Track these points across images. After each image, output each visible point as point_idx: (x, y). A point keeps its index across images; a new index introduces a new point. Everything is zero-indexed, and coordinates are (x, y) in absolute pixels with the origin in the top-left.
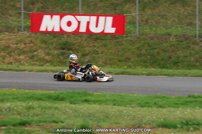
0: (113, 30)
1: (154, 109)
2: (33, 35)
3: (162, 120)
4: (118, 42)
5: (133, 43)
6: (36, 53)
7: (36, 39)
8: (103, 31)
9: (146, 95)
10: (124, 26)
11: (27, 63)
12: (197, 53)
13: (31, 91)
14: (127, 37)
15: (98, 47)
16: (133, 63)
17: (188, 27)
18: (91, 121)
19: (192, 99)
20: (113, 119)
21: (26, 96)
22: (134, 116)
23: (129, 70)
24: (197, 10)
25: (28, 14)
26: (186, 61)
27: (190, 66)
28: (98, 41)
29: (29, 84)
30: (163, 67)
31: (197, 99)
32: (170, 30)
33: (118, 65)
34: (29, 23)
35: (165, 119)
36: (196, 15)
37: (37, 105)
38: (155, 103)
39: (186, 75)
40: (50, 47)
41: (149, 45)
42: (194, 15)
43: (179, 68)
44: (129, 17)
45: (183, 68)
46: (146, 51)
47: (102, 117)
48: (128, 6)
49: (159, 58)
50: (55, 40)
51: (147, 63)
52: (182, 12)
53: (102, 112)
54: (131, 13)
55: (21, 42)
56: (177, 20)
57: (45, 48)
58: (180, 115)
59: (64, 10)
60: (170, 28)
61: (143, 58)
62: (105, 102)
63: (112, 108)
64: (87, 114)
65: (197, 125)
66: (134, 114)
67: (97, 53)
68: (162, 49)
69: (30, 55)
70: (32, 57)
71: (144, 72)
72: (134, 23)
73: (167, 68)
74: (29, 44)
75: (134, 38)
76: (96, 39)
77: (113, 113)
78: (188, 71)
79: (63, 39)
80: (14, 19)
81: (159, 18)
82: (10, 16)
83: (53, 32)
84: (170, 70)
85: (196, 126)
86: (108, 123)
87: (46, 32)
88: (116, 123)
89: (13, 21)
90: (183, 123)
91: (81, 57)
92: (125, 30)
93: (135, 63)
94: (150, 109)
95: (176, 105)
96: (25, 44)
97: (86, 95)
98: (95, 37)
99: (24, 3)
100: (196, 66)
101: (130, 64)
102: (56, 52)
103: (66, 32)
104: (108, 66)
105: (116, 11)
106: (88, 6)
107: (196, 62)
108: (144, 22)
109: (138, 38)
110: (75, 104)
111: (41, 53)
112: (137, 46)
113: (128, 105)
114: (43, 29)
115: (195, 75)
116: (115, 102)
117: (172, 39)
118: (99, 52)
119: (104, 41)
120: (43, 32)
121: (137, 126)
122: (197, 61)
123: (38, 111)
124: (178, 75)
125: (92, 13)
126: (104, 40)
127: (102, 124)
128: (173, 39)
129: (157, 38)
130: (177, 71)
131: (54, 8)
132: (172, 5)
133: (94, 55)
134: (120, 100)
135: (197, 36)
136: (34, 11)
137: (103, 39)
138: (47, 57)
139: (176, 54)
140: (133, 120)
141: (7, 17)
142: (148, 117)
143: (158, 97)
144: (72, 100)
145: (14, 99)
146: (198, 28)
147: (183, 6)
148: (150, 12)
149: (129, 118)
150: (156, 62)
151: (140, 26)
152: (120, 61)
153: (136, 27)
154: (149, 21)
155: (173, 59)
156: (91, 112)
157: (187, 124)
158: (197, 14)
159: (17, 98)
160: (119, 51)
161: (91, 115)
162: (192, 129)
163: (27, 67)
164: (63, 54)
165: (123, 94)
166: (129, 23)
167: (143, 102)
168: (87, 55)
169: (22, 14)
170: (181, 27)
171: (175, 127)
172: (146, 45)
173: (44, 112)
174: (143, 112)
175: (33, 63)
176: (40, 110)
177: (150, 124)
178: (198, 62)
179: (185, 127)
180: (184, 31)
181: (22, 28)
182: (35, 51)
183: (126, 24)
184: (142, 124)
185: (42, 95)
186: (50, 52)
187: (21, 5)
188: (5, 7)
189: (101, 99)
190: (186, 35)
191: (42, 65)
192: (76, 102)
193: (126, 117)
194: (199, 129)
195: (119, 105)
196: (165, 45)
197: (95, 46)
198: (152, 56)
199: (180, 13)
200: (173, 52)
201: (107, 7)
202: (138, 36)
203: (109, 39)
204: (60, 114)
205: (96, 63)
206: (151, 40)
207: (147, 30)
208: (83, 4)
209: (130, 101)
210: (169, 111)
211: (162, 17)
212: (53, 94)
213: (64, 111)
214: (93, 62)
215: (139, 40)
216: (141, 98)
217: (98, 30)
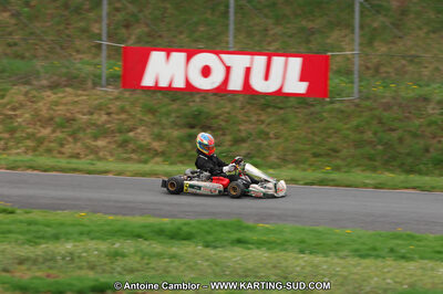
0: (302, 88)
1: (390, 262)
2: (127, 94)
3: (406, 287)
4: (312, 113)
5: (344, 115)
6: (131, 134)
7: (133, 104)
8: (281, 88)
9: (371, 232)
10: (326, 78)
11: (112, 155)
13: (119, 217)
14: (332, 102)
15: (269, 124)
16: (344, 160)
21: (107, 228)
22: (345, 278)
23: (335, 176)
25: (117, 49)
28: (270, 110)
29: (116, 201)
30: (410, 171)
32: (427, 89)
33: (311, 165)
34: (118, 69)
35: (412, 286)
37: (132, 250)
38: (392, 250)
40: (164, 121)
41: (381, 122)
44: (338, 59)
46: (375, 133)
47: (273, 278)
48: (335, 35)
49: (403, 150)
50: (174, 106)
51: (375, 160)
53: (274, 267)
54: (342, 50)
55: (100, 110)
56: (442, 68)
57: (153, 124)
59: (196, 41)
60: (428, 85)
61: (368, 150)
62: (282, 244)
63: (297, 259)
64: (240, 271)
66: (345, 274)
67: (265, 136)
68: (410, 131)
69: (119, 138)
70: (124, 144)
71: (367, 181)
72: (348, 73)
73: (420, 173)
74: (118, 114)
75: (348, 106)
76: (265, 107)
77: (298, 269)
79: (191, 104)
80: (86, 57)
81: (404, 62)
82: (78, 51)
83: (170, 88)
84: (427, 178)
87: (156, 89)
89: (82, 64)
91: (231, 145)
92: (330, 88)
93: (349, 160)
94: (379, 262)
95: (438, 255)
96: (109, 114)
97: (240, 228)
98: (263, 101)
99: (109, 25)
101: (339, 162)
102: (176, 133)
103: (199, 91)
104: (290, 166)
105: (311, 46)
106: (250, 34)
108: (371, 72)
109: (357, 105)
110: (215, 247)
111: (143, 136)
112: (355, 123)
113: (332, 254)
114: (148, 81)
116: (303, 245)
118: (271, 135)
119: (281, 112)
120: (149, 88)
123: (133, 262)
125: (257, 49)
126: (281, 108)
128: (433, 109)
129: (400, 105)
130: (442, 181)
131: (174, 36)
132: (432, 35)
133: (260, 141)
134: (315, 242)
136: (131, 43)
137: (280, 105)
138: (156, 145)
139: (439, 142)
140: (342, 285)
141: (71, 55)
142: (376, 279)
143: (398, 237)
144: (210, 238)
145: (81, 234)
148: (384, 49)
150: (394, 158)
151: (361, 81)
152: (316, 155)
153: (352, 82)
154: (383, 69)
156: (250, 266)
159: (88, 233)
160: (313, 133)
161: (249, 273)
163: (113, 165)
164: (191, 138)
165: (320, 228)
166: (339, 72)
167: (367, 247)
168: (243, 140)
169: (104, 48)
172: (375, 122)
173: (148, 264)
174: (365, 268)
175: (125, 156)
176: (138, 259)
181: (104, 79)
182: (131, 131)
183: (330, 75)
185: (145, 227)
186: (164, 132)
187: (100, 29)
188: (67, 32)
189: (272, 237)
191: (145, 162)
192: (218, 244)
193: (326, 279)
195: (311, 253)
196: (417, 122)
197: (263, 122)
198: (388, 145)
200: (434, 138)
201: (290, 37)
202: (357, 101)
203: (292, 107)
204: (181, 269)
205: (264, 158)
206: (385, 110)
207: (378, 88)
208: (238, 30)
209: (337, 244)
210: (422, 268)
211: (411, 61)
212: (169, 226)
213: (191, 263)
214: (258, 157)
215: (359, 109)
216: (360, 237)
217: (270, 87)
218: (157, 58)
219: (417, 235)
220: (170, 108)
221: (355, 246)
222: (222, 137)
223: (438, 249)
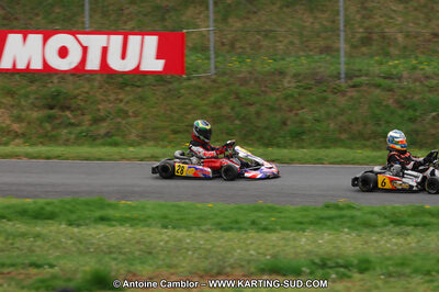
0: (159, 65)
1: (252, 234)
3: (268, 257)
4: (170, 90)
5: (202, 92)
8: (138, 66)
9: (232, 206)
10: (183, 55)
12: (342, 112)
14: (189, 79)
15: (128, 102)
17: (323, 56)
18: (113, 264)
19: (333, 213)
20: (162, 257)
22: (209, 251)
24: (341, 18)
26: (319, 131)
27: (328, 141)
28: (128, 88)
30: (269, 145)
31: (344, 212)
32: (282, 62)
33: (170, 142)
35: (274, 256)
36: (338, 29)
38: (253, 223)
39: (319, 161)
40: (23, 103)
41: (238, 97)
42: (335, 31)
43: (305, 145)
44: (194, 36)
45: (312, 145)
46: (233, 109)
47: (137, 253)
48: (190, 12)
49: (261, 123)
50: (34, 88)
51: (233, 135)
52: (307, 24)
53: (138, 242)
54: (198, 27)
56: (296, 41)
57: (12, 106)
58: (308, 247)
59: (52, 22)
60: (283, 59)
61: (226, 124)
63: (161, 234)
64: (104, 248)
65: (345, 267)
66: (209, 247)
67: (125, 114)
68: (267, 105)
72: (204, 49)
73: (278, 146)
75: (205, 83)
76: (123, 86)
77: (161, 243)
78: (322, 152)
79: (50, 85)
81: (258, 37)
83: (28, 70)
84: (286, 151)
85: (342, 270)
86: (151, 266)
87: (14, 71)
88: (170, 266)
90: (314, 263)
91: (91, 125)
92: (186, 65)
94: (242, 235)
95: (300, 225)
97: (102, 206)
98: (121, 80)
100: (342, 140)
102: (35, 115)
103: (57, 71)
104: (150, 143)
105: (166, 24)
106: (105, 14)
107: (340, 133)
108: (227, 47)
109: (214, 81)
110: (78, 226)
111: (3, 118)
112: (212, 99)
113: (194, 228)
114: (6, 64)
115: (338, 160)
116: (167, 220)
117: (288, 83)
118: (130, 114)
119: (140, 89)
120: (7, 70)
121: (215, 271)
122: (342, 130)
124: (302, 161)
125: (113, 28)
126: (138, 87)
127: (138, 268)
129: (256, 80)
130: (300, 153)
131: (31, 19)
132: (285, 9)
133: (119, 120)
134: (177, 217)
135: (343, 76)
137: (138, 84)
138: (16, 126)
139: (297, 115)
140: (206, 258)
142: (239, 251)
143: (258, 209)
144: (73, 217)
146: (343, 59)
147: (311, 11)
148: (239, 25)
149: (196, 255)
150: (253, 132)
151: (217, 56)
152: (175, 132)
153: (208, 59)
154: (238, 45)
155: (291, 126)
156: (114, 244)
157: (324, 265)
158: (342, 28)
160: (172, 110)
161: (113, 250)
162: (334, 276)
164: (50, 118)
165: (183, 204)
166: (194, 49)
167: (228, 220)
168: (102, 119)
170: (307, 57)
171: (297, 273)
172: (232, 97)
173: (12, 244)
174: (227, 241)
176: (2, 239)
177: (242, 266)
178: (345, 131)
179: (320, 272)
180: (313, 65)
183: (187, 52)
184: (224, 268)
185: (8, 207)
186: (23, 114)
189: (135, 214)
190: (317, 74)
191: (6, 144)
192: (81, 222)
193: (190, 253)
194: (349, 277)
195: (174, 228)
196: (274, 96)
197: (121, 101)
198: (244, 119)
199: (304, 27)
200: (291, 111)
201: (145, 15)
202: (214, 77)
203: (149, 85)
204: (46, 248)
205: (124, 136)
206: (241, 85)
207: (234, 64)
208: (93, 10)
209: (200, 218)
210: (283, 239)
211: (266, 36)
212: (31, 206)
213: (55, 242)
214: (118, 135)
215: (216, 85)
216: (221, 211)
217: (128, 65)
218: (14, 40)
219: (277, 206)
220: (28, 89)
221: (217, 220)
222: (82, 117)
223: (298, 220)
